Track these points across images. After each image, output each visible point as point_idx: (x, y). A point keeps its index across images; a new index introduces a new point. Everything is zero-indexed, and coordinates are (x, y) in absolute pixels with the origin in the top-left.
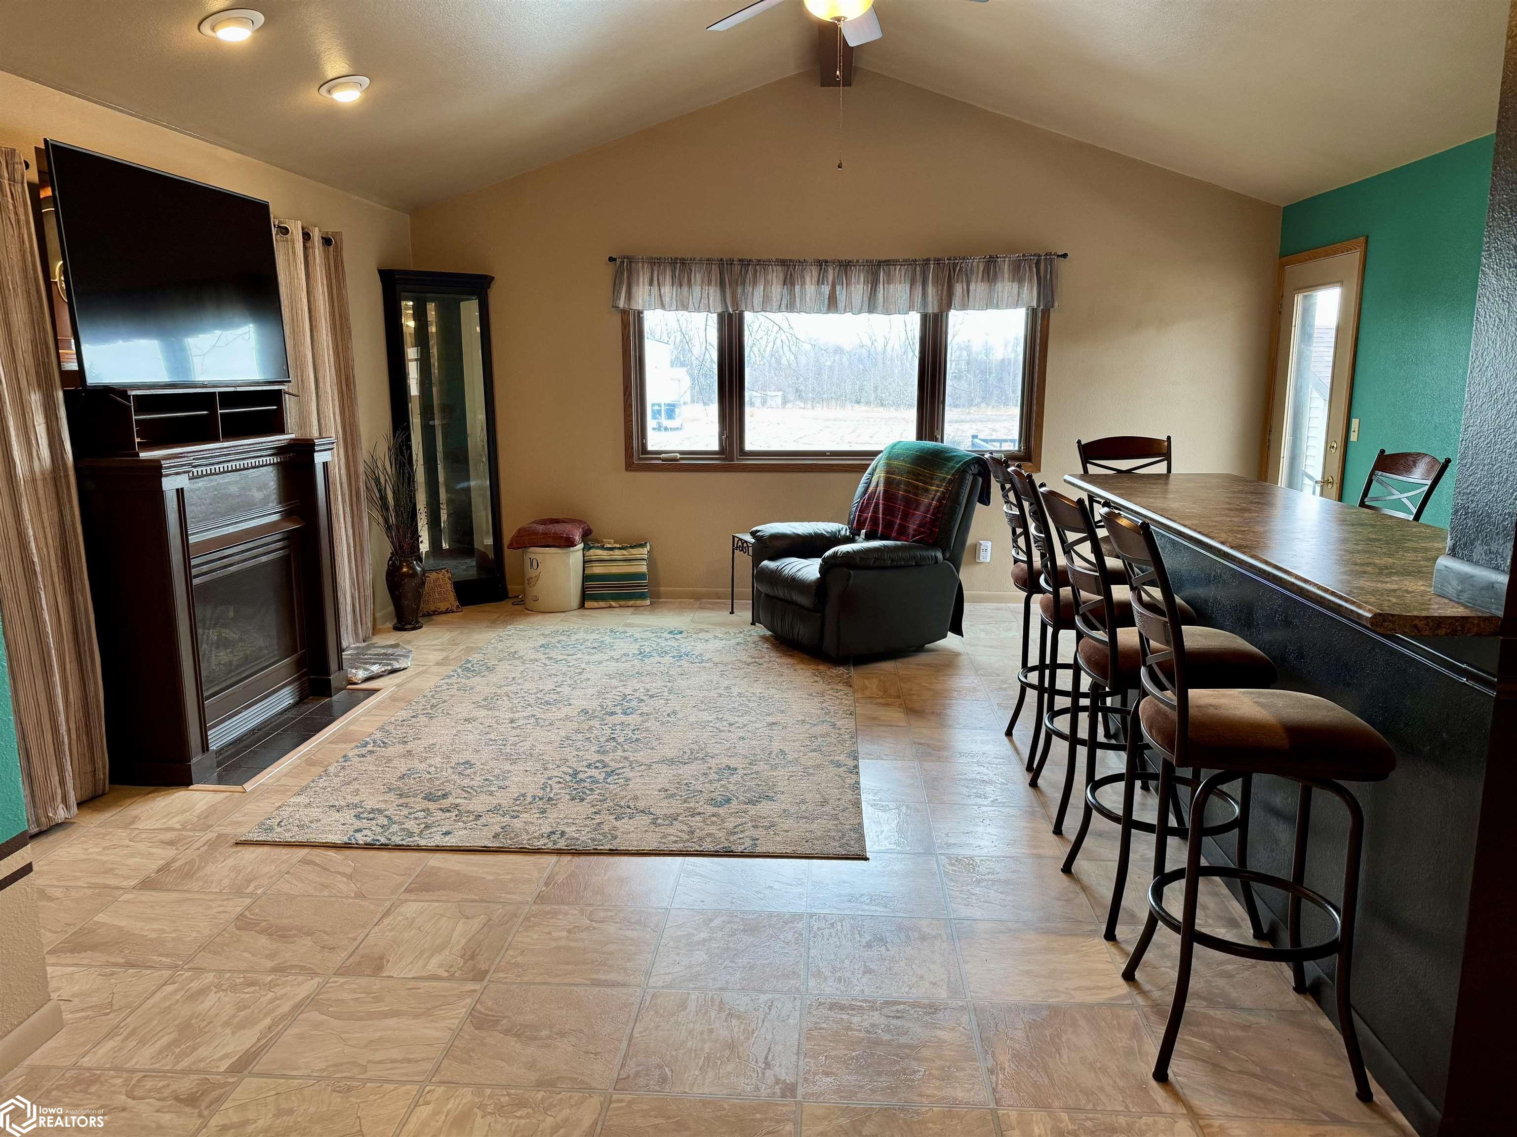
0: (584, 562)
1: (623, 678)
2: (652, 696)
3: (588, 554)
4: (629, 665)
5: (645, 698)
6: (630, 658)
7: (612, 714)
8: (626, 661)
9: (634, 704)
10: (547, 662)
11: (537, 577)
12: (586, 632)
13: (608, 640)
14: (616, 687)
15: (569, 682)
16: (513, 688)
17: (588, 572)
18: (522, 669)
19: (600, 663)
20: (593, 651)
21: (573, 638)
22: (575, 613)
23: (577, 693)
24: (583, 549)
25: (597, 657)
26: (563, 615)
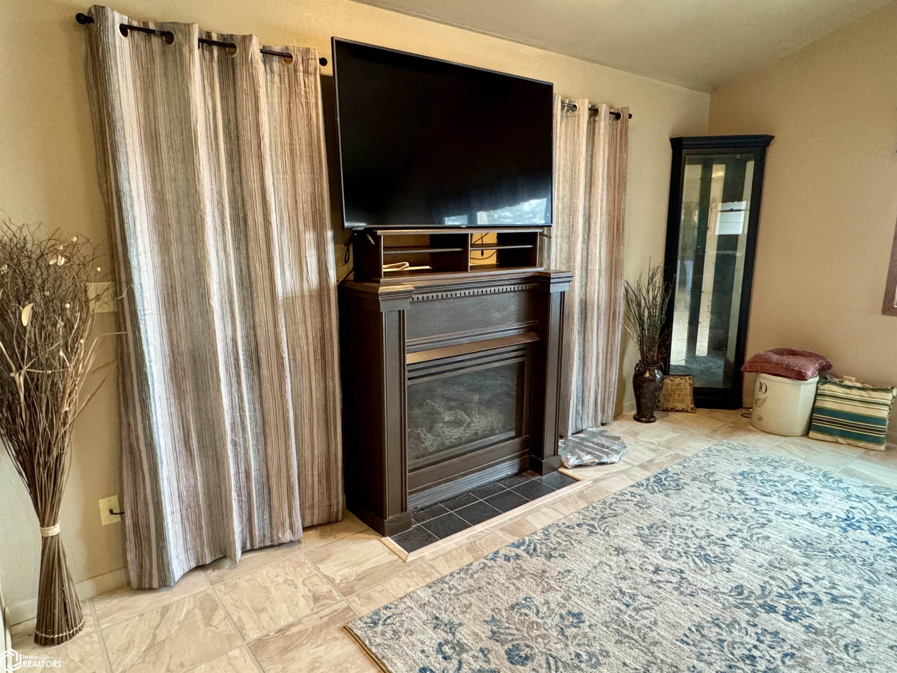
0: (817, 395)
1: (810, 551)
2: (834, 599)
3: (822, 387)
4: (824, 532)
5: (825, 598)
6: (830, 522)
7: (772, 609)
8: (825, 526)
9: (806, 602)
10: (737, 498)
11: (764, 400)
12: (795, 469)
13: (816, 486)
14: (795, 564)
15: (745, 535)
16: (684, 522)
17: (818, 404)
18: (706, 497)
19: (792, 517)
20: (791, 497)
21: (779, 472)
22: (797, 440)
23: (746, 555)
24: (818, 383)
25: (792, 508)
26: (783, 439)
